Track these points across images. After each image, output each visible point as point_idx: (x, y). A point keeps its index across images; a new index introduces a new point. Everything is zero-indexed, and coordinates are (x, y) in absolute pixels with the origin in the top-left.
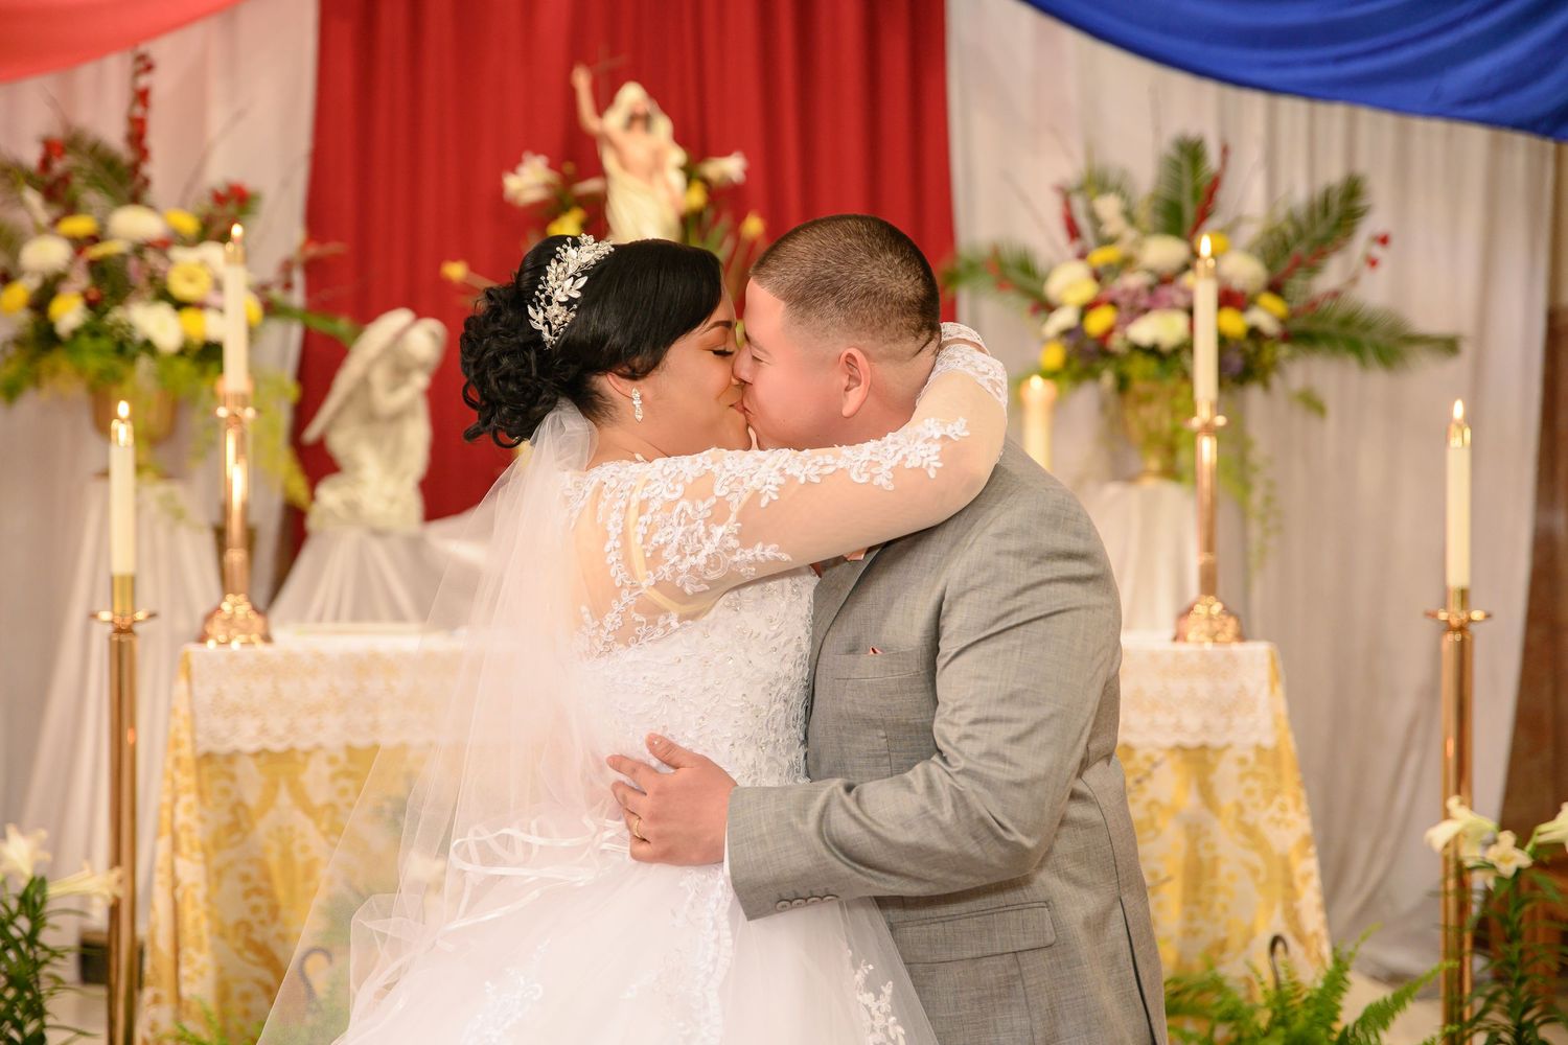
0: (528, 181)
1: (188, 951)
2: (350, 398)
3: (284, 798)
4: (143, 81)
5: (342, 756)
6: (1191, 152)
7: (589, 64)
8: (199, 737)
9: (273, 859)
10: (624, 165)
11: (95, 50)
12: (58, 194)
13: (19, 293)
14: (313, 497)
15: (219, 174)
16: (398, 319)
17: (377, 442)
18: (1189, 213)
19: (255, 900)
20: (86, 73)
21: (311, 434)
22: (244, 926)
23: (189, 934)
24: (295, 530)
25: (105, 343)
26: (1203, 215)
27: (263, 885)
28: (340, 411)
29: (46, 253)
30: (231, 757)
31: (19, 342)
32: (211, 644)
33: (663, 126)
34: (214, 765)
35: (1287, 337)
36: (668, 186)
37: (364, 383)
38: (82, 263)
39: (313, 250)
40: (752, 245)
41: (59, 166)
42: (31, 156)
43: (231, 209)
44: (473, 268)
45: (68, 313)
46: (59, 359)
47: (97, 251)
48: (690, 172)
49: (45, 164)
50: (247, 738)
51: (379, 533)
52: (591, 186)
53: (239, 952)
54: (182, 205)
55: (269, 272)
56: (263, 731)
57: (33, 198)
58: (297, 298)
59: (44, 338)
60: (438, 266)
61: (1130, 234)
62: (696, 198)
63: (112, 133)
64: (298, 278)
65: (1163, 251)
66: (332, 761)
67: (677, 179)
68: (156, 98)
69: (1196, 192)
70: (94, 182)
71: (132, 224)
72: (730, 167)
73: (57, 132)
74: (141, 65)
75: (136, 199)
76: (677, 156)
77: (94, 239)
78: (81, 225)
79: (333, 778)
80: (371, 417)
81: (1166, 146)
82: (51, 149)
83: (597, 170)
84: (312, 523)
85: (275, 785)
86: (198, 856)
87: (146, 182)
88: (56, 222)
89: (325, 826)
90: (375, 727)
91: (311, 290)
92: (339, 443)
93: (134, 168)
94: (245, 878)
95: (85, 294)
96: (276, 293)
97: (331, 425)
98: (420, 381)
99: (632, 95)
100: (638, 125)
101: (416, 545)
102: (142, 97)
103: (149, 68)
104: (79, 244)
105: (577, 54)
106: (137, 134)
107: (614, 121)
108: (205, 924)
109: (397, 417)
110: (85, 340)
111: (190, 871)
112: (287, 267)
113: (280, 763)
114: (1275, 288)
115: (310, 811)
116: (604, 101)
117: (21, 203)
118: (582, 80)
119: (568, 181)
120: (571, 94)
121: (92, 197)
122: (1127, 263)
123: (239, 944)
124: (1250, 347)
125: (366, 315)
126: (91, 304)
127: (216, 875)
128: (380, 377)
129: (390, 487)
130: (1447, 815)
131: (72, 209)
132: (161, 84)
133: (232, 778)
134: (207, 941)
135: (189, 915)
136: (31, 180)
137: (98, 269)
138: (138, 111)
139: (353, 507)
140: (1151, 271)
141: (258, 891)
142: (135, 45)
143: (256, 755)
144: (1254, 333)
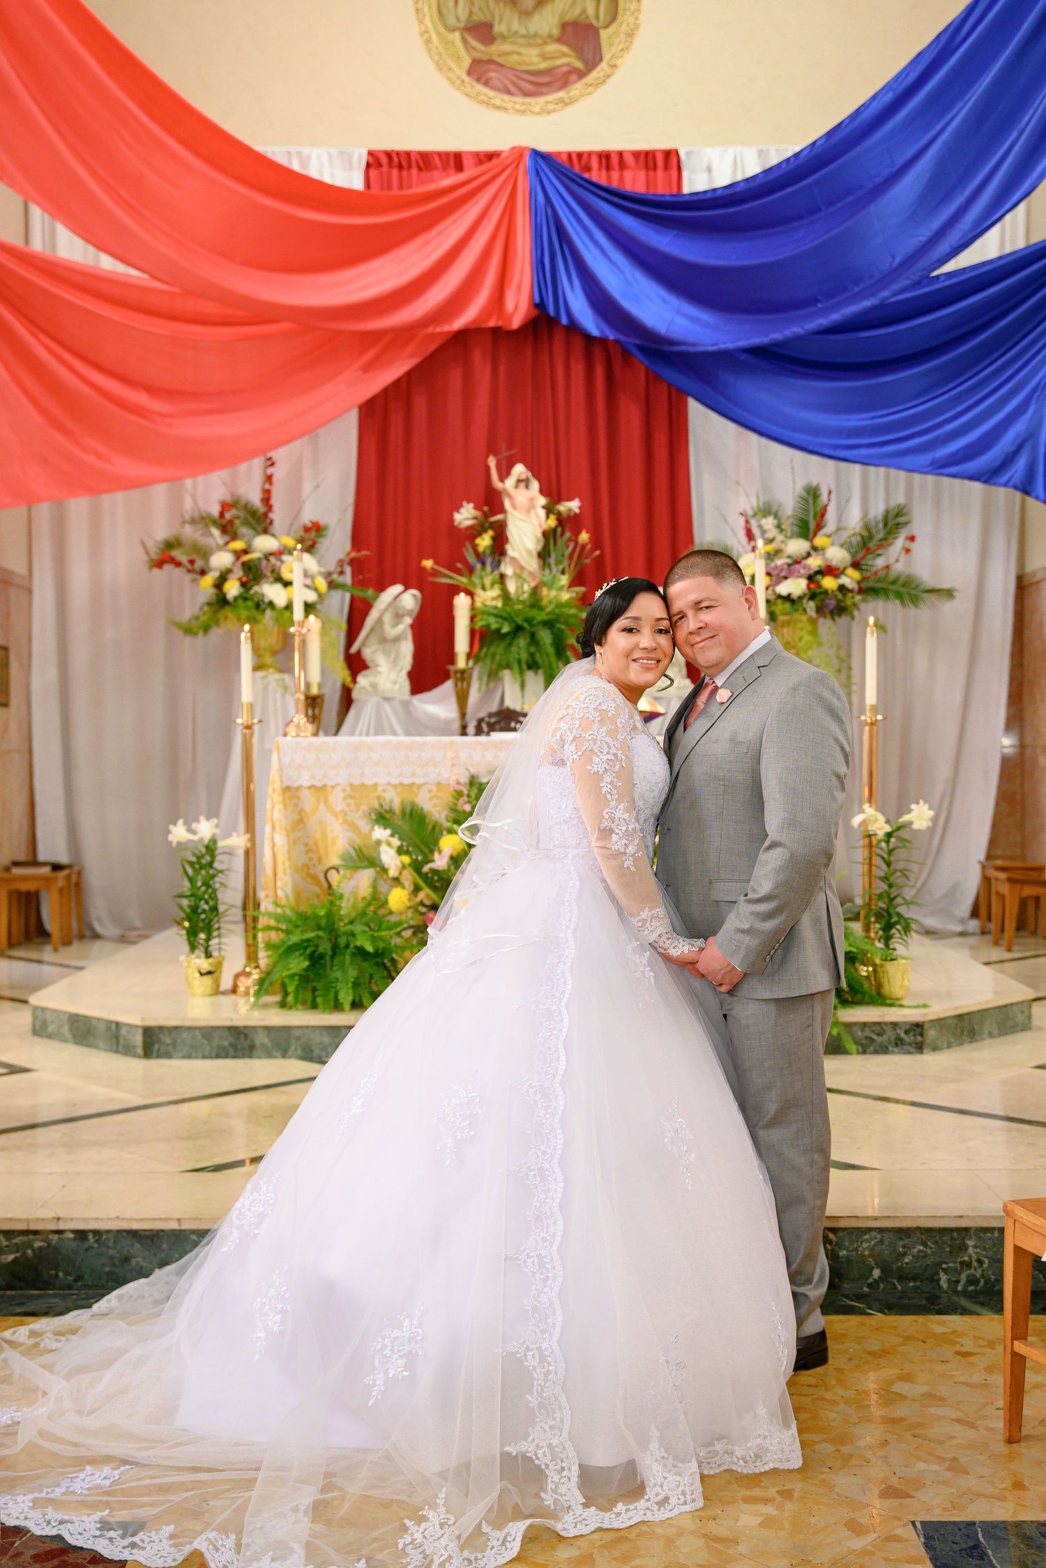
0: (465, 516)
1: (280, 875)
2: (372, 630)
3: (322, 807)
4: (270, 471)
5: (348, 789)
6: (812, 493)
7: (495, 455)
8: (284, 779)
9: (318, 836)
10: (514, 507)
11: (247, 456)
12: (227, 529)
13: (208, 581)
14: (354, 681)
15: (307, 517)
16: (398, 588)
17: (387, 653)
18: (812, 525)
19: (310, 855)
20: (243, 467)
21: (353, 650)
22: (306, 866)
23: (280, 868)
24: (347, 700)
25: (250, 603)
26: (819, 527)
27: (314, 848)
28: (367, 637)
29: (222, 559)
30: (299, 788)
31: (209, 604)
32: (288, 738)
33: (535, 485)
34: (290, 792)
35: (861, 591)
36: (538, 516)
37: (380, 621)
38: (239, 564)
39: (353, 555)
40: (584, 546)
41: (228, 516)
42: (215, 510)
43: (313, 534)
44: (436, 563)
45: (232, 589)
46: (227, 612)
47: (246, 558)
48: (549, 510)
49: (222, 515)
50: (304, 780)
51: (387, 699)
52: (499, 517)
53: (304, 879)
54: (288, 534)
55: (332, 566)
56: (313, 777)
57: (216, 532)
58: (347, 578)
59: (222, 601)
60: (419, 562)
61: (780, 537)
62: (552, 522)
63: (255, 498)
64: (348, 570)
65: (797, 546)
66: (344, 791)
67: (542, 513)
68: (275, 479)
69: (815, 516)
70: (246, 523)
71: (264, 543)
72: (574, 505)
73: (228, 499)
74: (269, 463)
75: (266, 531)
76: (542, 501)
77: (246, 552)
78: (239, 545)
79: (344, 799)
80: (383, 640)
81: (799, 489)
82: (225, 507)
83: (502, 510)
84: (355, 695)
85: (318, 802)
86: (284, 832)
87: (271, 522)
88: (227, 543)
89: (341, 821)
90: (363, 775)
91: (354, 575)
92: (367, 654)
93: (265, 515)
94: (306, 845)
95: (240, 579)
96: (335, 576)
97: (364, 644)
98: (408, 621)
99: (519, 469)
100: (522, 485)
101: (406, 705)
102: (269, 479)
103: (272, 464)
104: (238, 554)
105: (492, 449)
106: (267, 499)
107: (510, 483)
108: (287, 864)
109: (396, 640)
110: (240, 602)
111: (280, 839)
112: (341, 563)
113: (320, 790)
114: (856, 565)
115: (335, 814)
116: (504, 474)
117: (211, 535)
118: (492, 462)
119: (486, 515)
120: (488, 468)
121: (244, 530)
122: (778, 552)
123: (304, 875)
124: (840, 596)
125: (381, 588)
126: (243, 584)
127: (292, 843)
128: (387, 619)
129: (393, 676)
130: (862, 811)
131: (235, 537)
132: (279, 472)
133: (299, 798)
134: (288, 871)
135: (280, 858)
136: (214, 523)
137: (247, 567)
138: (267, 486)
139: (374, 686)
140: (789, 557)
141: (311, 850)
142: (265, 454)
143: (310, 788)
144: (842, 588)
